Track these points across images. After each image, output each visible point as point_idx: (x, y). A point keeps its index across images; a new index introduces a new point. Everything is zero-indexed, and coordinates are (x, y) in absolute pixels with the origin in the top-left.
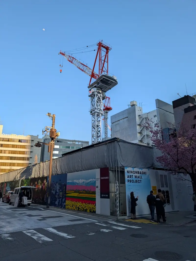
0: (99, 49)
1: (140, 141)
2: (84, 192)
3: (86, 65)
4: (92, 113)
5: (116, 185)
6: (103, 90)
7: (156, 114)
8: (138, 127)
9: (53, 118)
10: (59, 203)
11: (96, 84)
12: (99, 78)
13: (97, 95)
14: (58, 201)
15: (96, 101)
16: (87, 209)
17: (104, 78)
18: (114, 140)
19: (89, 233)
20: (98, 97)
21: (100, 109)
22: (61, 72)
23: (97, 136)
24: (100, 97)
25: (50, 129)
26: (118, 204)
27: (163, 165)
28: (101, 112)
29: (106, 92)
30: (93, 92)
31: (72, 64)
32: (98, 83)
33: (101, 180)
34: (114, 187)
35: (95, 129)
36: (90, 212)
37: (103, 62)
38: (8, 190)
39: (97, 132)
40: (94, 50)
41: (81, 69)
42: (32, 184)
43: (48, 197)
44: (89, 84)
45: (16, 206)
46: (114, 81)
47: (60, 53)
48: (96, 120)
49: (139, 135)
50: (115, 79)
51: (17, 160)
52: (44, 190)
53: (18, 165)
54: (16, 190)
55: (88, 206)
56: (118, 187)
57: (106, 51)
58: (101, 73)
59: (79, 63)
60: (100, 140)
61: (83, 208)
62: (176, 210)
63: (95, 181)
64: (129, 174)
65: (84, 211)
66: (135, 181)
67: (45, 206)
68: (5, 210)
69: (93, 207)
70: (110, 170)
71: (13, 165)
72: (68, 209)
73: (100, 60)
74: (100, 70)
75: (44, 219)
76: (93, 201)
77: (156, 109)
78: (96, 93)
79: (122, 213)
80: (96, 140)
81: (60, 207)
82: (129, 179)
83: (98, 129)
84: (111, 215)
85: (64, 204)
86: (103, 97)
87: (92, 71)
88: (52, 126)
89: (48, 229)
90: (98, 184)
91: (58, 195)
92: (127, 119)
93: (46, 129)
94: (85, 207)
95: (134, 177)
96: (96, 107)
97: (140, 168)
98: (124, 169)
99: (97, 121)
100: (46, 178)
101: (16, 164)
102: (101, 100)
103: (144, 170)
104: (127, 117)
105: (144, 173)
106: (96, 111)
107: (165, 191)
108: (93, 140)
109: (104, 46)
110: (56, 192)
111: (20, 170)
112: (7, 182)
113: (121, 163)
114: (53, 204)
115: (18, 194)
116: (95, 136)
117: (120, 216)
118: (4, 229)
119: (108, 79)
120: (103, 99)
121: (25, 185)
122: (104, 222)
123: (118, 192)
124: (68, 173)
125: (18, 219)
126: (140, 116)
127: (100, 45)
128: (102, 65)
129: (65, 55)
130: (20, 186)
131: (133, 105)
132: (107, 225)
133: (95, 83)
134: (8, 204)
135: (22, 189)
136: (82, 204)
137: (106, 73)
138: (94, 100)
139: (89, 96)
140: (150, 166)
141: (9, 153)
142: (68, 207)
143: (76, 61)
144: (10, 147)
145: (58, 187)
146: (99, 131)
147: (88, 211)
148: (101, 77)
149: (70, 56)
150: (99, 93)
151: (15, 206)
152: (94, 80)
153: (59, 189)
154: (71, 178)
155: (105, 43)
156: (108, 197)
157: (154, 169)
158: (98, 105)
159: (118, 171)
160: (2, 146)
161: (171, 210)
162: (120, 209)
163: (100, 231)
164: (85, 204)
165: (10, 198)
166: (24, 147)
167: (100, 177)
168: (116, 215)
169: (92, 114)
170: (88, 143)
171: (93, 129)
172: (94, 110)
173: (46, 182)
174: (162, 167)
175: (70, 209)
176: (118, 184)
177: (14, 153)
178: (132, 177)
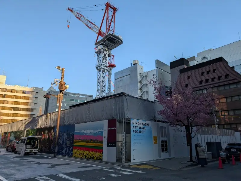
0: (107, 9)
1: (140, 96)
2: (92, 141)
3: (94, 23)
4: (98, 68)
5: (122, 134)
6: (109, 47)
7: (155, 73)
8: (139, 84)
9: (62, 71)
10: (66, 151)
11: (103, 42)
12: (106, 37)
13: (103, 52)
14: (65, 150)
15: (102, 58)
16: (94, 157)
17: (110, 37)
18: (122, 94)
19: (100, 178)
20: (104, 54)
21: (106, 65)
22: (68, 28)
23: (102, 90)
24: (106, 54)
25: (59, 82)
26: (124, 152)
27: (164, 118)
28: (106, 68)
29: (111, 50)
30: (99, 49)
31: (80, 21)
32: (105, 41)
33: (108, 130)
34: (120, 137)
35: (100, 83)
36: (97, 159)
37: (110, 21)
38: (12, 139)
39: (102, 87)
40: (102, 10)
41: (88, 27)
42: (38, 134)
43: (55, 147)
44: (96, 41)
45: (23, 155)
46: (119, 41)
47: (68, 9)
48: (102, 75)
49: (139, 91)
50: (121, 38)
51: (20, 110)
52: (51, 139)
53: (22, 115)
54: (23, 139)
55: (95, 154)
56: (124, 137)
57: (113, 11)
58: (108, 32)
59: (87, 21)
60: (104, 94)
61: (90, 156)
62: (172, 157)
63: (103, 132)
64: (135, 125)
65: (91, 158)
66: (139, 132)
67: (53, 155)
68: (12, 159)
69: (100, 154)
70: (117, 122)
71: (17, 115)
72: (75, 157)
73: (107, 19)
74: (107, 29)
75: (54, 166)
76: (100, 150)
77: (155, 68)
78: (102, 51)
79: (127, 160)
80: (101, 94)
81: (67, 155)
82: (134, 130)
83: (103, 84)
84: (117, 162)
85: (72, 152)
86: (108, 54)
87: (99, 29)
88: (61, 79)
89: (60, 175)
90: (106, 134)
91: (66, 144)
92: (129, 76)
93: (55, 82)
94: (92, 155)
95: (138, 128)
96: (102, 63)
97: (144, 120)
98: (130, 121)
99: (103, 77)
100: (54, 128)
101: (20, 115)
102: (107, 57)
103: (147, 122)
104: (130, 75)
105: (147, 125)
106: (101, 67)
107: (164, 140)
108: (98, 94)
109: (112, 6)
110: (63, 142)
111: (26, 121)
112: (12, 132)
113: (128, 115)
114: (60, 153)
115: (24, 143)
116: (100, 90)
117: (125, 162)
118: (15, 176)
119: (115, 38)
120: (109, 57)
121: (31, 135)
122: (111, 168)
123: (124, 141)
124: (75, 124)
125: (27, 166)
126: (141, 74)
127: (108, 5)
128: (109, 24)
129: (73, 11)
130: (25, 136)
131: (135, 64)
132: (115, 171)
133: (101, 41)
134: (14, 153)
135: (29, 138)
136: (89, 153)
137: (112, 32)
138: (100, 57)
139: (96, 53)
140: (152, 118)
141: (12, 104)
142: (75, 155)
143: (84, 18)
144: (13, 98)
145: (65, 137)
146: (104, 86)
147: (95, 158)
148: (108, 36)
149: (78, 13)
150: (105, 50)
151: (21, 155)
152: (100, 38)
153: (66, 138)
154: (79, 128)
155: (112, 4)
156: (115, 146)
157: (155, 121)
158: (104, 62)
159: (125, 122)
160: (5, 97)
161: (168, 157)
162: (125, 156)
163: (109, 176)
164: (92, 153)
165: (16, 147)
166: (27, 98)
167: (108, 128)
168: (122, 162)
169: (98, 70)
170: (92, 96)
171: (99, 84)
172: (100, 66)
173: (54, 131)
174: (162, 120)
175: (77, 157)
176: (124, 134)
177: (17, 104)
178: (136, 128)
